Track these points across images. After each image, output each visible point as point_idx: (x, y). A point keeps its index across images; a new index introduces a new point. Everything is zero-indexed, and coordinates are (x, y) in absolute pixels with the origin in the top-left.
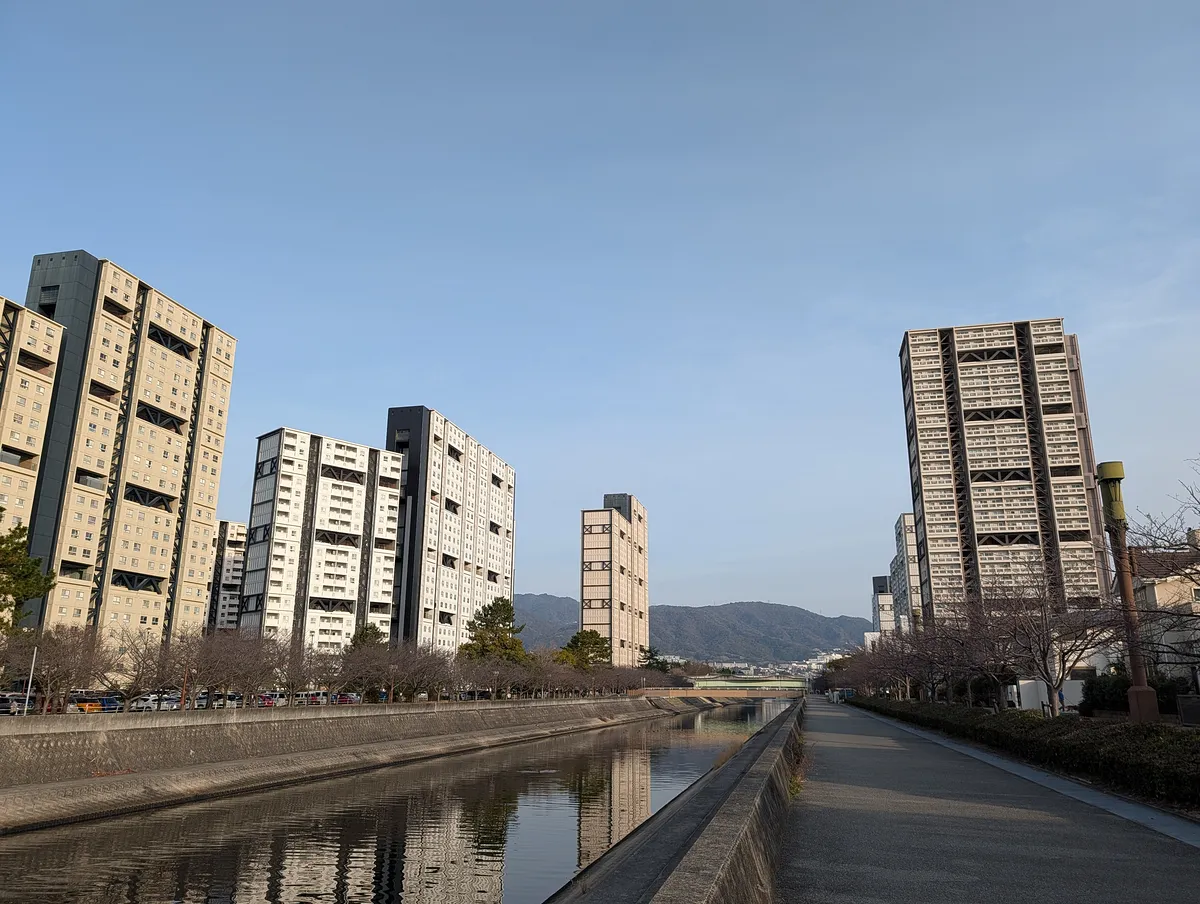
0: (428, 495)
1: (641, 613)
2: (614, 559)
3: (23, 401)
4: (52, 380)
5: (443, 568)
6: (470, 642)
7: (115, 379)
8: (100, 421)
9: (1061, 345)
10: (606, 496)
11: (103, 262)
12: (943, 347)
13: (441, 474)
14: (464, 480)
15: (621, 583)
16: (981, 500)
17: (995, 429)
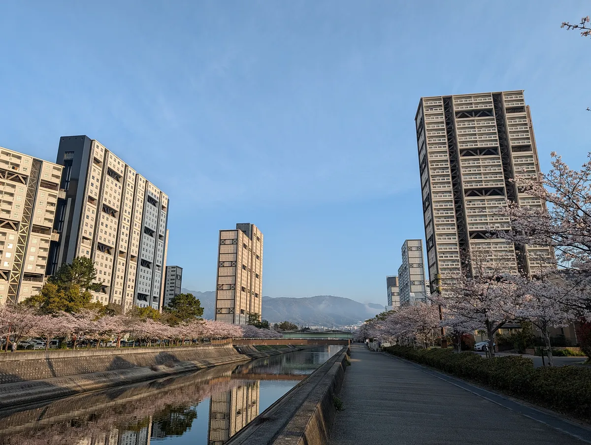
0: (86, 199)
1: (256, 294)
2: (239, 261)
5: (98, 252)
9: (523, 108)
10: (237, 224)
12: (445, 109)
13: (100, 187)
15: (243, 275)
16: (471, 208)
17: (481, 161)
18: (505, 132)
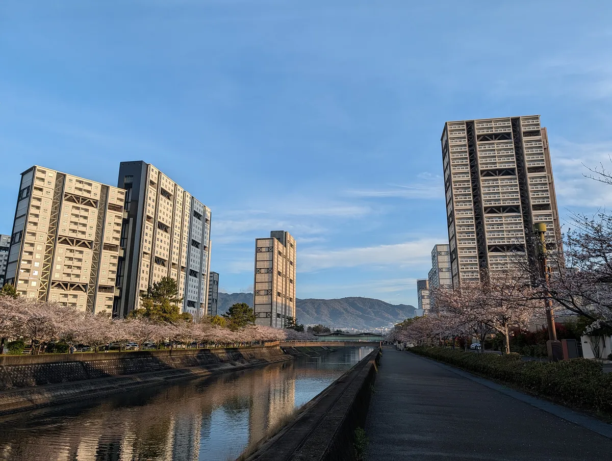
0: (145, 218)
2: (275, 267)
5: (155, 265)
10: (272, 232)
12: (468, 132)
13: (155, 206)
15: (279, 281)
16: (490, 225)
17: (499, 182)
18: (522, 155)
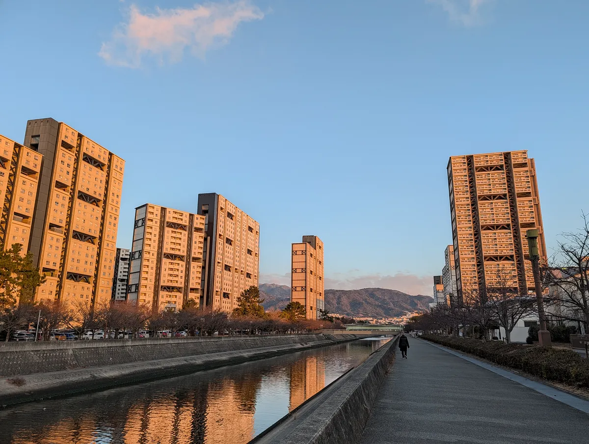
0: (218, 236)
1: (320, 293)
2: (308, 267)
3: (23, 191)
4: (37, 181)
5: (225, 271)
6: (239, 307)
7: (67, 180)
8: (60, 201)
9: (526, 163)
10: (303, 237)
11: (61, 123)
12: (468, 164)
13: (224, 226)
14: (235, 229)
15: (311, 279)
16: (486, 239)
17: (494, 205)
